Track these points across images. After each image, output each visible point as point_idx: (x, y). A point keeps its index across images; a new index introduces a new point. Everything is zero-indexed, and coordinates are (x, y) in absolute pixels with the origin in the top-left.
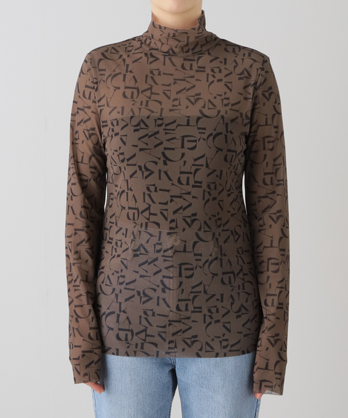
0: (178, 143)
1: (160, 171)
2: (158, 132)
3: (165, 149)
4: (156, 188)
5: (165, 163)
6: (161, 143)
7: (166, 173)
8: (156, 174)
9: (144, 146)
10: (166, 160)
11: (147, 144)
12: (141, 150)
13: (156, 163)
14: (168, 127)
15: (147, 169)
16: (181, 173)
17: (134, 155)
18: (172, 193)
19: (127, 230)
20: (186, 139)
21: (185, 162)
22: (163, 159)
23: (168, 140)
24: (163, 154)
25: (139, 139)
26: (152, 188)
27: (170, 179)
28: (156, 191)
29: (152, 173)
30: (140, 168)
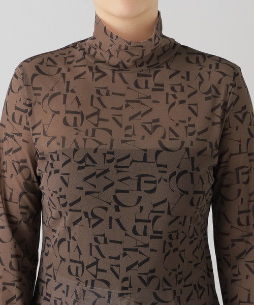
0: (132, 184)
1: (111, 218)
2: (107, 171)
3: (117, 191)
4: (106, 239)
5: (117, 209)
6: (112, 184)
7: (118, 220)
8: (106, 223)
9: (92, 189)
10: (119, 205)
11: (94, 186)
12: (87, 193)
13: (106, 209)
14: (120, 164)
15: (94, 216)
16: (137, 221)
17: (79, 200)
18: (125, 245)
19: (68, 287)
20: (143, 179)
21: (142, 208)
22: (114, 203)
23: (121, 180)
24: (115, 197)
25: (85, 179)
26: (101, 239)
27: (123, 229)
28: (105, 242)
29: (101, 220)
30: (86, 214)
